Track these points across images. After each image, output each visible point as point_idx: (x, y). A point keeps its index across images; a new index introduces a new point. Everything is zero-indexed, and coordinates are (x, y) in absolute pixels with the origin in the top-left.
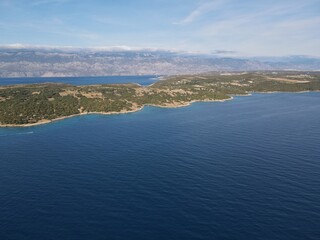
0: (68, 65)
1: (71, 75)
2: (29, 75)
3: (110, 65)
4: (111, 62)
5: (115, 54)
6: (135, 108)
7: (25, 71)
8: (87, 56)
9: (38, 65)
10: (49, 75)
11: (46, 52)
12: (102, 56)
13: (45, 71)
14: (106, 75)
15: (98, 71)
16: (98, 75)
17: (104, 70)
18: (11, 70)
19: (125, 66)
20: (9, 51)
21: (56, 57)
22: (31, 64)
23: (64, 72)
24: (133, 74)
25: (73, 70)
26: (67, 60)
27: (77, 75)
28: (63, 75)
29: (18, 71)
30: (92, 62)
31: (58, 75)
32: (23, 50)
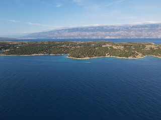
0: (117, 33)
1: (117, 38)
2: (100, 38)
3: (140, 33)
4: (141, 31)
5: (144, 26)
6: (139, 57)
7: (98, 36)
8: (127, 28)
9: (104, 33)
10: (108, 38)
11: (108, 27)
12: (136, 27)
13: (106, 36)
14: (137, 38)
15: (132, 36)
16: (132, 38)
17: (136, 35)
18: (93, 35)
19: (149, 33)
20: (93, 27)
21: (112, 29)
22: (101, 33)
23: (114, 36)
24: (154, 37)
25: (119, 35)
26: (117, 30)
27: (121, 38)
28: (114, 38)
29: (96, 36)
30: (129, 31)
31: (111, 38)
32: (98, 27)
